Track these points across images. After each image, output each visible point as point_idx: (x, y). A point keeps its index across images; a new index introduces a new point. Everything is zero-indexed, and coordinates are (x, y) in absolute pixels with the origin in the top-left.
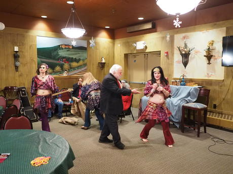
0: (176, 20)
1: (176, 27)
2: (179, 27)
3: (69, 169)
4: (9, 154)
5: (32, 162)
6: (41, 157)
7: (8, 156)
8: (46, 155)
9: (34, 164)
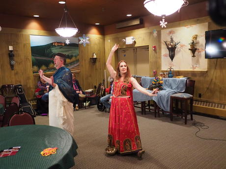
0: (162, 21)
1: (162, 27)
2: (165, 27)
3: (74, 157)
4: (20, 147)
5: (42, 153)
6: (49, 149)
7: (19, 149)
8: (52, 146)
9: (44, 154)
